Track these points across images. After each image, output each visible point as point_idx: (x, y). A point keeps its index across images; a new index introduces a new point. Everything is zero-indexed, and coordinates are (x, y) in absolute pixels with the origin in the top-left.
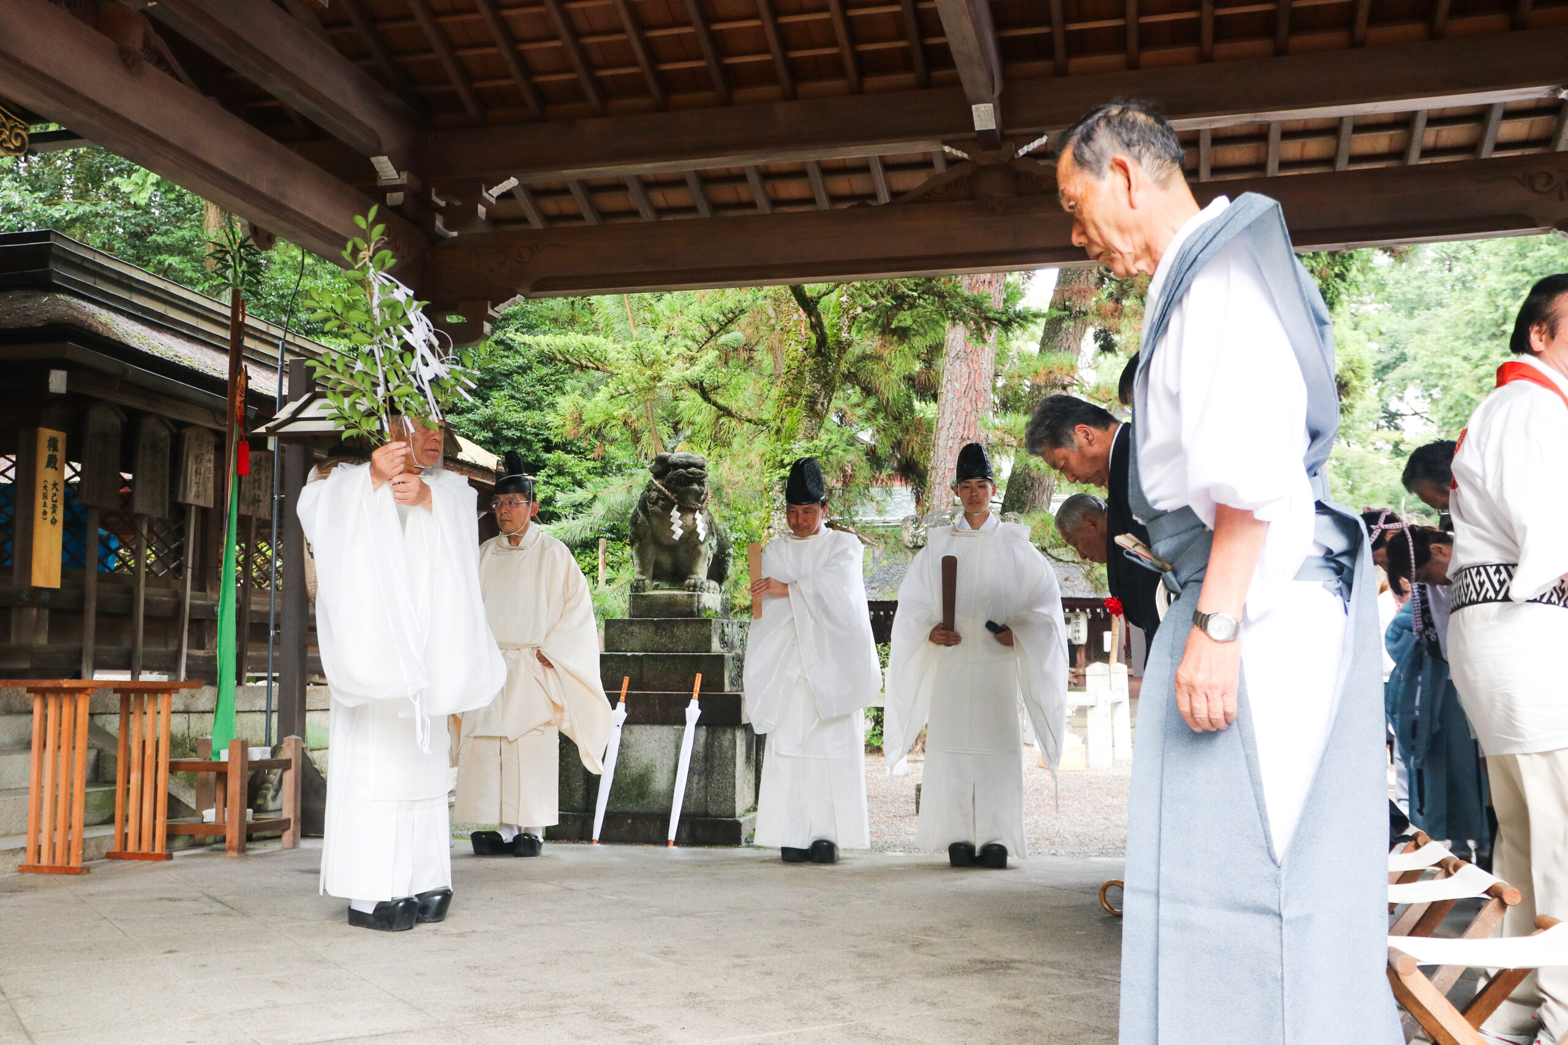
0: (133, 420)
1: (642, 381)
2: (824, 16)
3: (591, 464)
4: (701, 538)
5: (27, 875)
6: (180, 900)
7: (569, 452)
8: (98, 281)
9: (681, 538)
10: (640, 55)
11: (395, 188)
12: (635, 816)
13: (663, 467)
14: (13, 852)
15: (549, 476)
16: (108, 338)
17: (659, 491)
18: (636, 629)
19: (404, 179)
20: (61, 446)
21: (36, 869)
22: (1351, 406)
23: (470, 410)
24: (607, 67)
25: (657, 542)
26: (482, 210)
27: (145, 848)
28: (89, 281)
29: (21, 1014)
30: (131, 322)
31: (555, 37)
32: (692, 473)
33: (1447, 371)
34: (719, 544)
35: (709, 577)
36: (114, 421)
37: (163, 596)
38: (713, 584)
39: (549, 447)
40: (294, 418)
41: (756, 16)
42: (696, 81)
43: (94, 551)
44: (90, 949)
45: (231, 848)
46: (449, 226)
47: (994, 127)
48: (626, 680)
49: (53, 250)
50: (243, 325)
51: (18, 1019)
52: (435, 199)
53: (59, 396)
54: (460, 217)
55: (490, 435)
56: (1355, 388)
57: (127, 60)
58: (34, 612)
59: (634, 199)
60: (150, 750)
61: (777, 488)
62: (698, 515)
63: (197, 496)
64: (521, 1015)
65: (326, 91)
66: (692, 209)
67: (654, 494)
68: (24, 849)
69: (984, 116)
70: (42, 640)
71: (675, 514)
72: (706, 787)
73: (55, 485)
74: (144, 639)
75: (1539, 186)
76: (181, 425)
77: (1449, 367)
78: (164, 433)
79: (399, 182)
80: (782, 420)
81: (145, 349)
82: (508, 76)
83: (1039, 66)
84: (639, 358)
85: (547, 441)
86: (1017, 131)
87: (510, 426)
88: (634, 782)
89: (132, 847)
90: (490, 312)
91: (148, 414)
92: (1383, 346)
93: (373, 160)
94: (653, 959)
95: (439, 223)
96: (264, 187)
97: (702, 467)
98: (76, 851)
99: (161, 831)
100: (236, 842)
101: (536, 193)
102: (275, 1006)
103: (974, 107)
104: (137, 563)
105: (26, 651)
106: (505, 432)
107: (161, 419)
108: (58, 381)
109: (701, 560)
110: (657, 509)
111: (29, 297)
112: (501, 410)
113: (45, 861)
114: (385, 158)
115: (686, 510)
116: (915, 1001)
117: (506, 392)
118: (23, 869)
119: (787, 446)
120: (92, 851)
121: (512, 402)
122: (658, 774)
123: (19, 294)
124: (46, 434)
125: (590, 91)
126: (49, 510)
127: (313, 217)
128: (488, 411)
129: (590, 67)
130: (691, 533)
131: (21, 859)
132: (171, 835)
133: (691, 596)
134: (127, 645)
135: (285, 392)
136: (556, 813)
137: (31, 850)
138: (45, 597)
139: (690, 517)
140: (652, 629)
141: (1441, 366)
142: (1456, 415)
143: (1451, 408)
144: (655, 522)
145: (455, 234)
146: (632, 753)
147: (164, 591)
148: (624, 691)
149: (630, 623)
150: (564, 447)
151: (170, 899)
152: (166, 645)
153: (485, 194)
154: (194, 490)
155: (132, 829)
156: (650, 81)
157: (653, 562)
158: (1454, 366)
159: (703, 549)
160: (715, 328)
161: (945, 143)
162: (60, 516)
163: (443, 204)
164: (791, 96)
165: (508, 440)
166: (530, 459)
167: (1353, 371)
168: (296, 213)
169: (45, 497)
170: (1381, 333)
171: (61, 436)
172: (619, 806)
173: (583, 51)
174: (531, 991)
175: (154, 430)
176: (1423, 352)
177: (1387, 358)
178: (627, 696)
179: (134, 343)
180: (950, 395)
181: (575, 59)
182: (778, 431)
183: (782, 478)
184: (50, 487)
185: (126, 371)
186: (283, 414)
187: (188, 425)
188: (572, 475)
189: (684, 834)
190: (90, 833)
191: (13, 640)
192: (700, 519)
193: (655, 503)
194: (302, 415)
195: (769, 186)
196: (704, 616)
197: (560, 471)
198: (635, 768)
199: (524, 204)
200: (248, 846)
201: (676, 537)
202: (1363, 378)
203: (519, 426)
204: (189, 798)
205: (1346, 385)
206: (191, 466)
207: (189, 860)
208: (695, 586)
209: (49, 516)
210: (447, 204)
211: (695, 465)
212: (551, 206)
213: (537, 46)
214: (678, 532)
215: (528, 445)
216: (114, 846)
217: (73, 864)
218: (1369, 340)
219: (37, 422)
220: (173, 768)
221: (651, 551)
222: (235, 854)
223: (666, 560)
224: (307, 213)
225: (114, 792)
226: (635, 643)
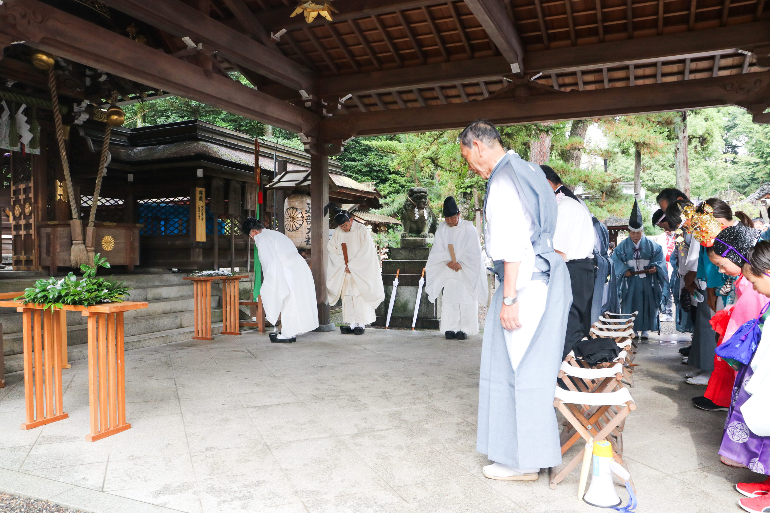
0: (227, 182)
1: (409, 158)
2: (457, 32)
3: (406, 179)
4: (426, 218)
5: (195, 340)
6: (238, 351)
7: (397, 175)
8: (214, 135)
9: (418, 218)
10: (391, 49)
11: (308, 101)
12: (403, 318)
13: (412, 193)
14: (191, 332)
15: (391, 184)
16: (215, 157)
17: (410, 201)
18: (402, 252)
19: (311, 97)
20: (204, 193)
21: (198, 338)
22: (707, 147)
23: (360, 160)
24: (381, 53)
25: (410, 220)
26: (339, 106)
27: (233, 331)
28: (210, 135)
29: (179, 392)
30: (225, 149)
31: (360, 44)
32: (422, 195)
33: (752, 131)
34: (433, 220)
35: (429, 232)
36: (221, 183)
37: (241, 242)
38: (431, 234)
39: (390, 173)
40: (279, 181)
41: (431, 33)
42: (412, 56)
43: (216, 228)
44: (205, 370)
45: (260, 331)
46: (328, 112)
47: (519, 71)
48: (398, 270)
49: (198, 126)
50: (259, 151)
51: (178, 394)
52: (323, 103)
53: (200, 178)
54: (332, 109)
55: (368, 169)
56: (709, 140)
57: (207, 74)
58: (198, 250)
59: (396, 98)
60: (233, 298)
61: (460, 196)
62: (425, 210)
63: (251, 206)
64: (326, 398)
65: (280, 71)
66: (415, 101)
67: (409, 203)
68: (194, 331)
69: (515, 68)
70: (201, 259)
71: (416, 210)
72: (427, 308)
73: (202, 207)
74: (235, 257)
75: (728, 89)
76: (244, 183)
77: (754, 129)
78: (238, 186)
79: (309, 98)
80: (461, 171)
81: (228, 159)
82: (346, 58)
83: (539, 46)
84: (408, 148)
85: (389, 170)
86: (531, 71)
87: (375, 166)
88: (402, 306)
89: (228, 331)
90: (343, 143)
91: (232, 180)
92: (731, 119)
93: (299, 91)
94: (379, 378)
95: (324, 111)
96: (258, 109)
97: (426, 193)
98: (209, 333)
99: (237, 325)
100: (262, 329)
101: (361, 97)
102: (253, 393)
103: (511, 65)
104: (231, 232)
105: (196, 263)
106: (374, 168)
107: (237, 181)
108: (200, 173)
109: (426, 226)
110: (410, 208)
111: (190, 143)
112: (372, 160)
113: (200, 336)
114: (304, 91)
115: (420, 208)
116: (457, 397)
117: (374, 153)
118: (194, 338)
119: (462, 181)
120: (216, 332)
121: (377, 156)
122: (410, 303)
123: (188, 142)
124: (198, 189)
125: (375, 62)
126: (201, 215)
127: (276, 117)
128: (367, 160)
129: (374, 53)
130: (422, 217)
131: (194, 335)
132: (241, 326)
133: (422, 240)
134: (229, 259)
135: (277, 171)
136: (375, 317)
137: (196, 332)
138: (201, 245)
139: (421, 211)
140: (408, 251)
141: (751, 129)
142: (755, 148)
143: (753, 145)
144: (409, 212)
145: (331, 115)
146: (401, 296)
147: (241, 240)
148: (398, 274)
149: (400, 249)
150: (397, 173)
151: (235, 351)
152: (243, 259)
153: (340, 101)
154: (250, 205)
155: (228, 324)
156: (396, 58)
157: (409, 227)
158: (755, 129)
159: (427, 222)
160: (436, 137)
161: (504, 76)
162: (204, 217)
163: (326, 104)
164: (448, 61)
165: (375, 171)
166: (383, 177)
167: (708, 134)
168: (271, 116)
169: (199, 211)
170: (729, 114)
171: (203, 190)
172: (397, 315)
173: (371, 49)
174: (333, 390)
175: (235, 185)
176: (742, 123)
177: (731, 124)
178: (399, 276)
179: (225, 158)
180: (534, 154)
181: (368, 51)
182: (460, 175)
183: (461, 192)
184: (201, 207)
185: (222, 168)
186: (275, 180)
187: (246, 182)
188: (399, 183)
189: (419, 325)
190: (213, 326)
191: (192, 260)
192: (426, 213)
193: (409, 206)
194: (282, 180)
195: (444, 91)
196: (427, 247)
197: (395, 182)
198: (402, 301)
199: (357, 102)
200: (266, 329)
201: (416, 218)
202: (712, 136)
203: (379, 165)
204: (248, 313)
205: (705, 139)
206: (249, 196)
207: (246, 335)
208: (424, 236)
209: (201, 218)
210: (328, 104)
211: (423, 192)
212: (366, 101)
213: (356, 47)
214: (417, 217)
215: (383, 172)
216: (222, 330)
217: (208, 337)
218: (724, 116)
219: (195, 186)
220: (240, 304)
221: (408, 223)
222: (261, 333)
223: (414, 226)
224: (274, 116)
225: (222, 312)
226: (402, 257)
